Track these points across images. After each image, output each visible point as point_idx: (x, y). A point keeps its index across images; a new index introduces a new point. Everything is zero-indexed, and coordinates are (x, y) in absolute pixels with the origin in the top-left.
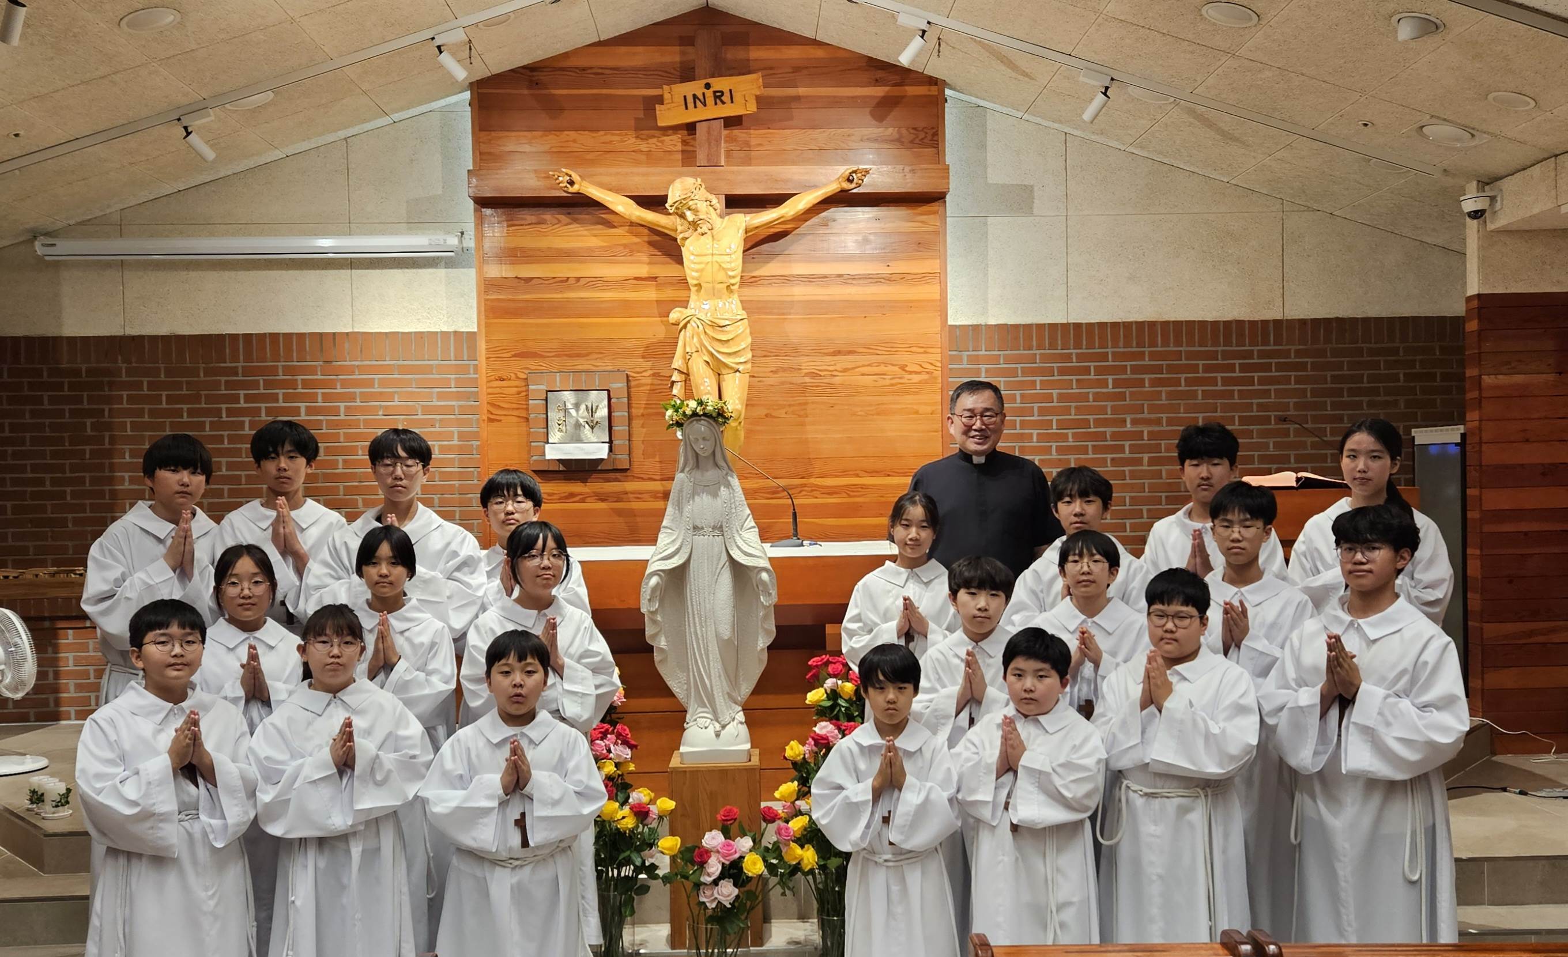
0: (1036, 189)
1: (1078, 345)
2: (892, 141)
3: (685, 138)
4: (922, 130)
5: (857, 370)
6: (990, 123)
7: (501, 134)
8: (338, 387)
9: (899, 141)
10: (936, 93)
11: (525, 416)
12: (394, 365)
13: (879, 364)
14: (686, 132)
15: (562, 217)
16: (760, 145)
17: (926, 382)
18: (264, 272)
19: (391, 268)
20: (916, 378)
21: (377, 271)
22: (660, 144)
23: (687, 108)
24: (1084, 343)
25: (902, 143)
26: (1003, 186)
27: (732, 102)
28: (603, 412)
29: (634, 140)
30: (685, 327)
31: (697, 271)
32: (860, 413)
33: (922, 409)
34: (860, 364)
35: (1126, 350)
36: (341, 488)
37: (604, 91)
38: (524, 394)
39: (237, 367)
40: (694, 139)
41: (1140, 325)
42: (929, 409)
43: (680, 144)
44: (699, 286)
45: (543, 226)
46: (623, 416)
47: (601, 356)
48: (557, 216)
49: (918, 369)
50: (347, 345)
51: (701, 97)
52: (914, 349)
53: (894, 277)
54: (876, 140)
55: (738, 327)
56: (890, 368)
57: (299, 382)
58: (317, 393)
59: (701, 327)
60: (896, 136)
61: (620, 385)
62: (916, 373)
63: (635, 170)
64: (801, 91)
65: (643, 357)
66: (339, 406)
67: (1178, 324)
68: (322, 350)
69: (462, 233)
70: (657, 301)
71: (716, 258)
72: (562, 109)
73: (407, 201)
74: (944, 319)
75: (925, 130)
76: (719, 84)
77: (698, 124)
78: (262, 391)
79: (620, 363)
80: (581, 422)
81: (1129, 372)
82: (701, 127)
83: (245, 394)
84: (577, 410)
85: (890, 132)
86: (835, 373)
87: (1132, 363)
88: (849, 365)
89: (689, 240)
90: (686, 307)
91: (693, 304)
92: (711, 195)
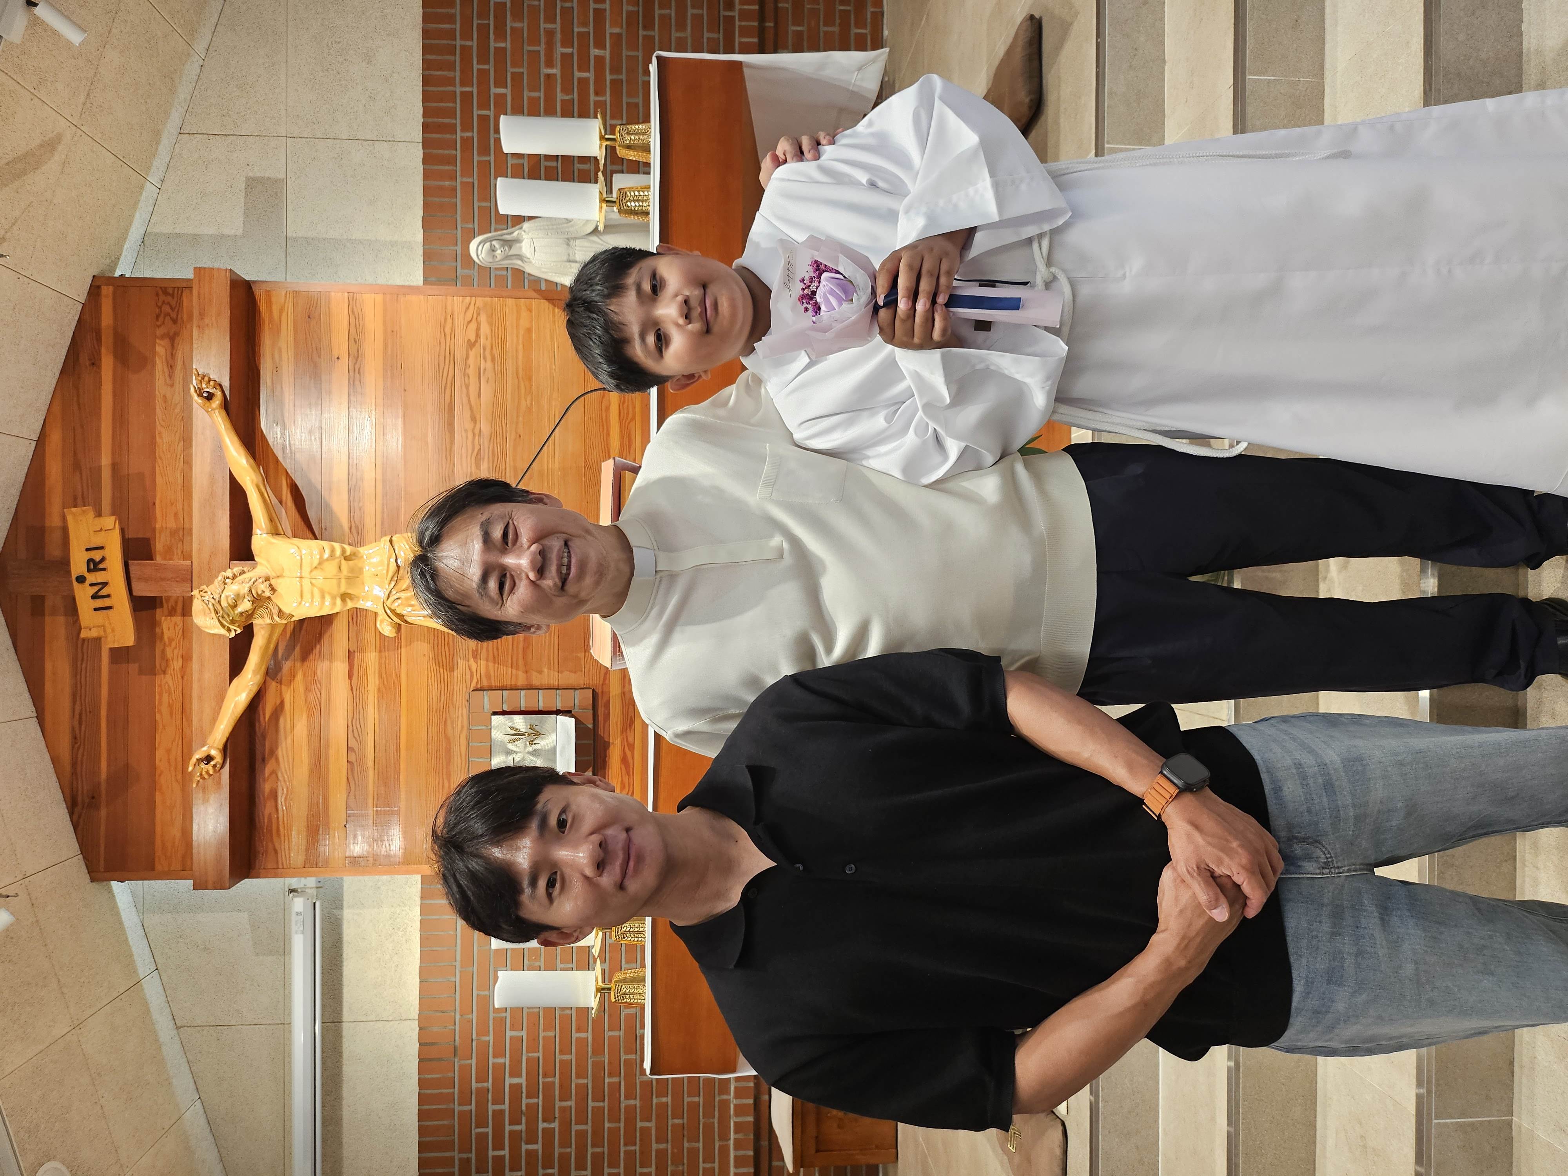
0: (251, 174)
1: (452, 129)
2: (173, 346)
3: (166, 612)
4: (160, 308)
5: (473, 403)
6: (166, 229)
7: (158, 841)
8: (487, 1038)
9: (172, 339)
10: (111, 288)
12: (460, 972)
13: (466, 375)
14: (158, 611)
15: (267, 771)
16: (176, 515)
17: (490, 316)
18: (345, 1125)
19: (341, 974)
20: (485, 329)
21: (345, 990)
22: (173, 644)
23: (110, 608)
24: (447, 121)
25: (176, 334)
26: (246, 216)
27: (102, 548)
28: (519, 722)
29: (168, 677)
30: (400, 616)
31: (323, 597)
32: (528, 402)
33: (524, 323)
34: (465, 399)
35: (458, 68)
36: (611, 1033)
37: (104, 713)
39: (460, 1160)
40: (168, 599)
41: (426, 49)
42: (524, 314)
43: (174, 619)
44: (344, 597)
45: (280, 794)
46: (526, 695)
47: (449, 722)
48: (266, 776)
49: (473, 326)
50: (435, 1029)
51: (96, 588)
52: (448, 331)
53: (353, 351)
54: (171, 367)
55: (400, 547)
56: (471, 361)
57: (480, 1085)
58: (493, 1064)
59: (398, 595)
60: (166, 342)
61: (486, 700)
62: (478, 329)
63: (195, 677)
64: (106, 461)
65: (452, 670)
66: (511, 1038)
68: (440, 1059)
69: (292, 891)
70: (380, 651)
71: (306, 573)
72: (127, 766)
73: (257, 955)
74: (411, 290)
75: (160, 304)
76: (78, 565)
77: (135, 594)
78: (490, 1130)
79: (459, 699)
80: (530, 749)
81: (486, 67)
82: (142, 589)
83: (493, 1150)
84: (516, 753)
85: (161, 349)
86: (477, 431)
87: (475, 62)
88: (467, 413)
89: (283, 609)
90: (376, 614)
91: (368, 605)
92: (220, 578)
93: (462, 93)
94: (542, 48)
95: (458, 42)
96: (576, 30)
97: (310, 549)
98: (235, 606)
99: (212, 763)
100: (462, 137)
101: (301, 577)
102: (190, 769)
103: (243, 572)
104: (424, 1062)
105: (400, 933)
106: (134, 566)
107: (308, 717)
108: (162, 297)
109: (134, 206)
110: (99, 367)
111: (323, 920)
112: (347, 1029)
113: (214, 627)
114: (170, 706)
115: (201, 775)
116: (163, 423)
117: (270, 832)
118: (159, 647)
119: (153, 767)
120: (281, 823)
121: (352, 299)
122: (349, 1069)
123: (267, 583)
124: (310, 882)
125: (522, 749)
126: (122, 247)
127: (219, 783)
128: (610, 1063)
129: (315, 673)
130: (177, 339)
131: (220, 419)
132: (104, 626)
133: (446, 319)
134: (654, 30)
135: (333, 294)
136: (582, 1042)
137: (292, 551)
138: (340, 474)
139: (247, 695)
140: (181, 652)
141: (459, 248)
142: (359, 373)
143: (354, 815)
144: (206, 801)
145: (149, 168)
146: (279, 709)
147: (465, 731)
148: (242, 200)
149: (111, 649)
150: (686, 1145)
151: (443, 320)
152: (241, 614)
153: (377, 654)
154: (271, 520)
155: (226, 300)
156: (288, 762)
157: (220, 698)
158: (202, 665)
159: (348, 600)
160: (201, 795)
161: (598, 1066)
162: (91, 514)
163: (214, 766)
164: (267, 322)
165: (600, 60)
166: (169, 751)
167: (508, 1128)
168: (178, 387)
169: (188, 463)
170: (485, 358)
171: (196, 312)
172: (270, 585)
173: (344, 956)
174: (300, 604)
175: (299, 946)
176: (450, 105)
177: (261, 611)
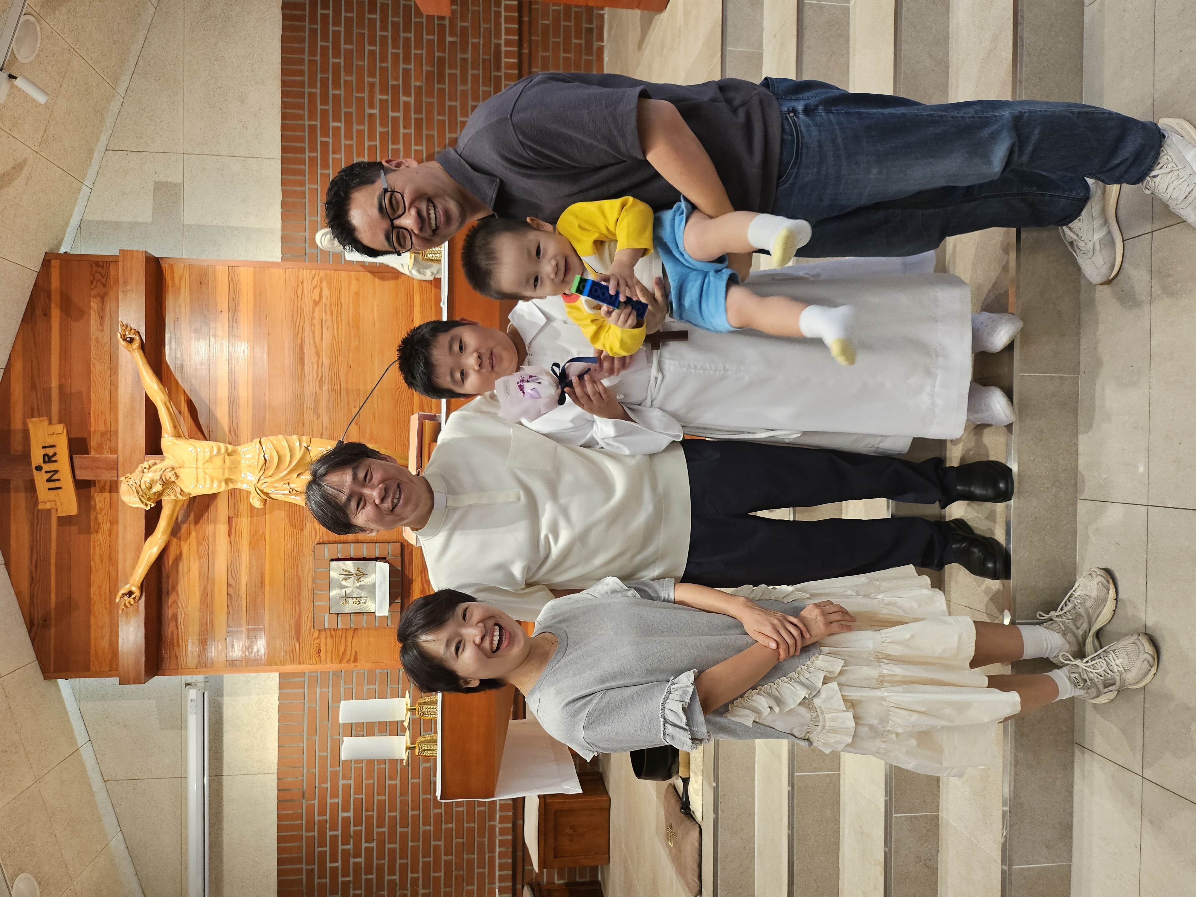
0: (158, 180)
1: (302, 151)
2: (103, 302)
3: (98, 490)
4: (94, 275)
5: (317, 344)
6: (96, 218)
7: (92, 650)
8: (325, 786)
9: (103, 297)
10: (58, 261)
11: (352, 631)
12: (307, 740)
13: (312, 324)
14: (93, 489)
15: (171, 601)
16: (105, 422)
17: (330, 284)
18: (225, 848)
19: (222, 742)
20: (326, 292)
21: (225, 753)
22: (103, 512)
23: (60, 488)
24: (299, 145)
25: (106, 294)
26: (154, 208)
27: (54, 446)
28: (350, 565)
29: (99, 535)
30: (266, 494)
31: (212, 482)
32: (356, 343)
33: (354, 288)
34: (312, 341)
35: (307, 109)
36: (413, 781)
37: (53, 561)
38: (333, 632)
39: (307, 870)
40: (99, 481)
41: (284, 94)
42: (354, 282)
43: (104, 494)
44: (227, 481)
45: (179, 616)
46: (354, 547)
47: (300, 566)
48: (170, 604)
49: (317, 290)
50: (289, 780)
51: (50, 475)
52: (299, 293)
53: (232, 307)
54: (102, 318)
55: (266, 447)
56: (316, 314)
57: (321, 818)
58: (331, 803)
59: (265, 480)
60: (98, 300)
61: (326, 550)
62: (321, 293)
63: (120, 536)
64: (54, 383)
65: (302, 530)
66: (343, 785)
67: (284, 62)
68: (292, 800)
69: (187, 684)
70: (251, 517)
71: (200, 465)
72: (70, 598)
73: (162, 729)
74: (274, 264)
75: (93, 273)
76: (37, 458)
77: (77, 478)
78: (328, 849)
79: (307, 550)
80: (358, 585)
81: (326, 107)
82: (82, 475)
83: (330, 862)
84: (347, 587)
85: (94, 304)
86: (320, 363)
87: (318, 103)
88: (313, 350)
89: (184, 489)
90: (249, 493)
91: (244, 486)
92: (140, 468)
93: (310, 126)
94: (366, 95)
95: (307, 90)
96: (390, 83)
97: (204, 447)
98: (150, 488)
99: (133, 596)
100: (309, 157)
101: (197, 468)
102: (117, 600)
103: (156, 464)
104: (281, 803)
105: (264, 713)
106: (77, 458)
107: (200, 564)
108: (95, 268)
109: (74, 203)
110: (50, 317)
111: (209, 705)
112: (226, 781)
113: (136, 503)
114: (101, 556)
115: (125, 604)
116: (95, 357)
117: (173, 643)
118: (93, 515)
119: (89, 599)
120: (180, 637)
121: (232, 270)
122: (228, 809)
123: (173, 472)
124: (199, 678)
125: (351, 585)
126: (65, 232)
127: (137, 610)
128: (412, 801)
129: (205, 532)
130: (106, 299)
131: (138, 356)
132: (55, 501)
133: (298, 285)
134: (445, 84)
135: (217, 267)
136: (393, 787)
137: (190, 449)
138: (223, 392)
139: (158, 549)
140: (108, 519)
141: (307, 234)
142: (236, 322)
143: (232, 632)
144: (128, 622)
145: (85, 175)
146: (178, 558)
147: (311, 573)
148: (152, 198)
149: (59, 517)
150: (465, 856)
151: (296, 286)
152: (155, 493)
153: (249, 519)
154: (175, 427)
155: (143, 273)
156: (185, 594)
157: (139, 551)
158: (125, 528)
159: (230, 483)
160: (124, 619)
161: (404, 803)
162: (46, 422)
163: (134, 598)
164: (170, 285)
165: (407, 105)
166: (100, 587)
167: (340, 847)
168: (107, 331)
169: (115, 385)
170: (326, 313)
171: (121, 281)
172: (175, 473)
173: (224, 729)
174: (196, 486)
175: (193, 723)
176: (301, 134)
177: (168, 491)
